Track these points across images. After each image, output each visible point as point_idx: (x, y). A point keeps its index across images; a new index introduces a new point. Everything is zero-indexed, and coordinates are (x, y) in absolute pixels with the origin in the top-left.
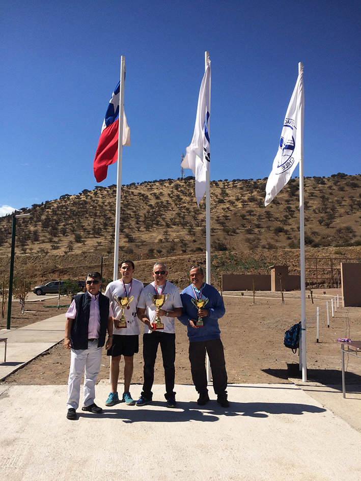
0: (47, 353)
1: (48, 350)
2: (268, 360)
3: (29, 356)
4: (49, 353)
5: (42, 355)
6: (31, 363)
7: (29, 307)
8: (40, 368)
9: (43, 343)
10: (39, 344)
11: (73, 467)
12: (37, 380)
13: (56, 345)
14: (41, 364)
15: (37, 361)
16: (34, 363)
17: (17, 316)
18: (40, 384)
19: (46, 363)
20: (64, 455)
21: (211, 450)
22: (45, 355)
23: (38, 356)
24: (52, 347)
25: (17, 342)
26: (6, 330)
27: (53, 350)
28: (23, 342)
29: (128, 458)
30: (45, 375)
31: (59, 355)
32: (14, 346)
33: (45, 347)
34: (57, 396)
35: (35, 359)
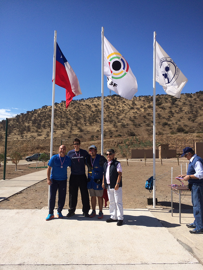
0: (21, 192)
1: (22, 191)
2: (140, 196)
3: (10, 194)
4: (22, 193)
5: (17, 194)
6: (10, 198)
7: (21, 168)
8: (14, 201)
9: (20, 187)
10: (18, 188)
11: (11, 251)
12: (10, 207)
13: (27, 188)
14: (15, 198)
15: (14, 197)
16: (12, 198)
17: (12, 173)
18: (11, 209)
19: (18, 198)
20: (9, 245)
21: (87, 243)
22: (19, 193)
23: (15, 194)
24: (24, 189)
25: (6, 187)
26: (3, 180)
27: (24, 191)
28: (10, 187)
29: (42, 247)
30: (15, 204)
31: (27, 193)
32: (4, 189)
33: (21, 189)
34: (17, 215)
35: (13, 196)
